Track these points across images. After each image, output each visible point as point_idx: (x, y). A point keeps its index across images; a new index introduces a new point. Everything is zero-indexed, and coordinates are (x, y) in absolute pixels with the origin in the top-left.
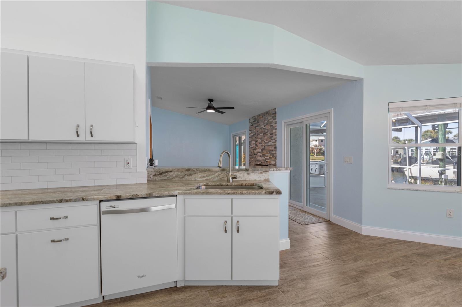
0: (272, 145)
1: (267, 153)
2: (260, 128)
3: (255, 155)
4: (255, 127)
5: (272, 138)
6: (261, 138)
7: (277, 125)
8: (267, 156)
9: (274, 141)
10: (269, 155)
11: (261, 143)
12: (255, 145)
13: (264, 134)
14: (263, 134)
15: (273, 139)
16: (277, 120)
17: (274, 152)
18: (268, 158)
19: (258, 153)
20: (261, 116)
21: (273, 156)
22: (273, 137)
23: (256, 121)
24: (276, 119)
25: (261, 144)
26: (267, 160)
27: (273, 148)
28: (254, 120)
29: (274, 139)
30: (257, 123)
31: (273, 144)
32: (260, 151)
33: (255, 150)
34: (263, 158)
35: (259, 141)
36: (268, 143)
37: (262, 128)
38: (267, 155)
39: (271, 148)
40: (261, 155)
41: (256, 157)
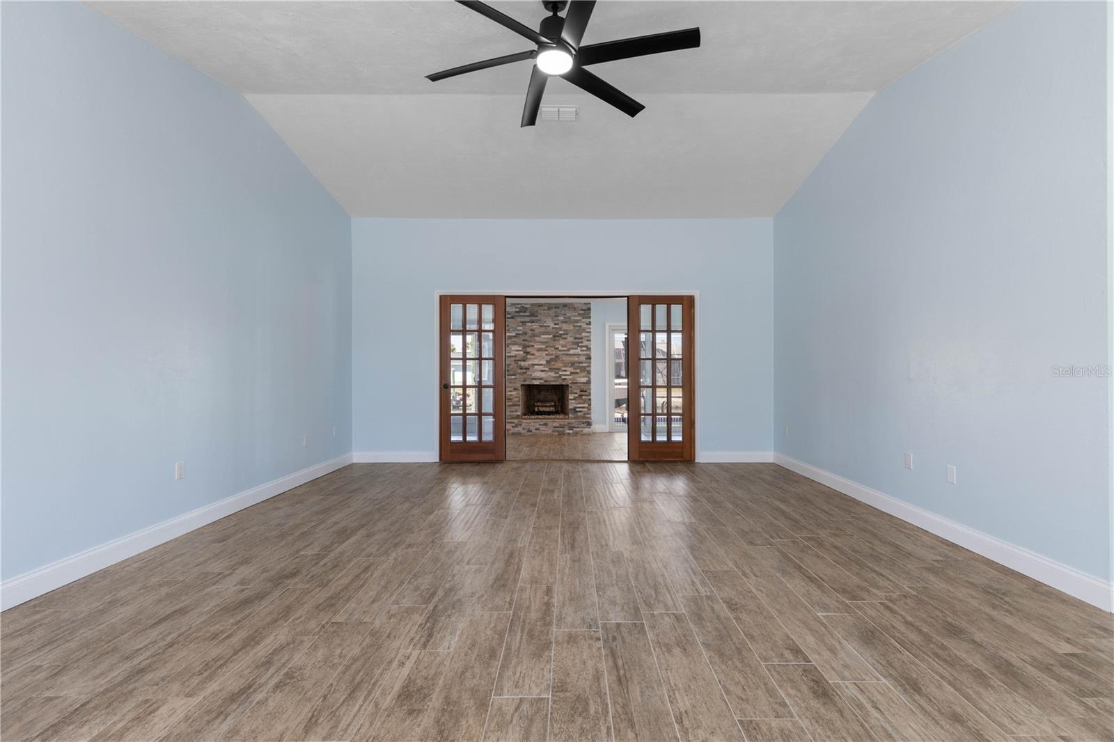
0: (579, 355)
1: (565, 367)
2: (540, 326)
3: (521, 369)
4: (524, 323)
5: (580, 345)
6: (547, 342)
7: (591, 326)
8: (566, 371)
9: (585, 349)
10: (570, 370)
11: (547, 351)
12: (522, 352)
13: (554, 336)
14: (551, 336)
15: (583, 347)
16: (591, 320)
17: (586, 365)
18: (569, 373)
19: (535, 367)
20: (546, 308)
21: (581, 371)
22: (582, 342)
23: (525, 312)
24: (590, 318)
25: (547, 353)
26: (563, 377)
27: (583, 358)
28: (517, 310)
29: (586, 346)
30: (528, 316)
31: (581, 353)
32: (545, 363)
33: (524, 361)
34: (552, 374)
35: (536, 346)
36: (569, 350)
37: (549, 326)
38: (563, 369)
39: (577, 359)
40: (547, 369)
41: (528, 373)
